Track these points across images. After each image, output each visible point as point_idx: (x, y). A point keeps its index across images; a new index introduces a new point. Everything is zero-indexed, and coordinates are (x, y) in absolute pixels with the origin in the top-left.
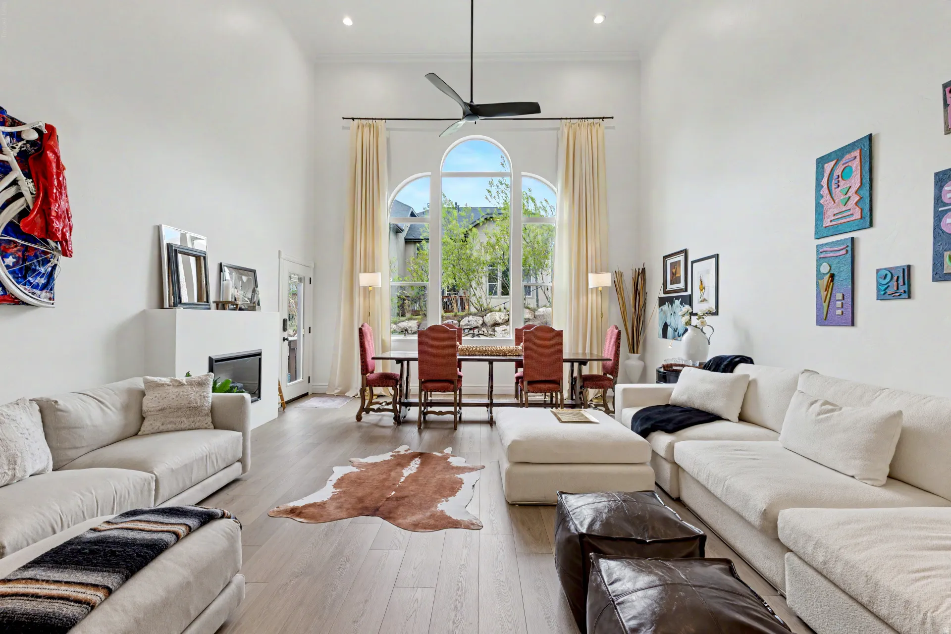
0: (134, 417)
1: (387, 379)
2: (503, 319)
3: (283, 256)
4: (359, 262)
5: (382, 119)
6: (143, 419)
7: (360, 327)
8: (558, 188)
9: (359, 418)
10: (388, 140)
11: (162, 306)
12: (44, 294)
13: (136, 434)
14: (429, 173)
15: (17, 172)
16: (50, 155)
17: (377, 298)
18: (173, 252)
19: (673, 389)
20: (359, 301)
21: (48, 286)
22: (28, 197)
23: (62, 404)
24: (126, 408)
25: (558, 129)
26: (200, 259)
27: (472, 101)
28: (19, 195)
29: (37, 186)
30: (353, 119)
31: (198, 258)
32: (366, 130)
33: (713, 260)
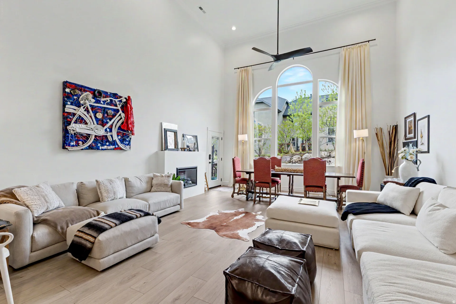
0: (149, 186)
1: (244, 181)
2: (326, 155)
3: (209, 129)
4: (240, 130)
5: (250, 66)
6: (152, 186)
7: (233, 158)
8: (339, 85)
9: (233, 196)
10: (253, 75)
11: (162, 150)
12: (128, 147)
13: (150, 191)
14: (271, 87)
15: (121, 112)
16: (129, 105)
17: (248, 145)
18: (166, 131)
19: (379, 194)
20: (240, 147)
21: (129, 144)
22: (123, 118)
23: (130, 179)
24: (147, 182)
25: (339, 53)
26: (175, 133)
27: (278, 54)
28: (121, 118)
29: (125, 115)
30: (238, 68)
31: (175, 132)
32: (244, 72)
33: (427, 119)
